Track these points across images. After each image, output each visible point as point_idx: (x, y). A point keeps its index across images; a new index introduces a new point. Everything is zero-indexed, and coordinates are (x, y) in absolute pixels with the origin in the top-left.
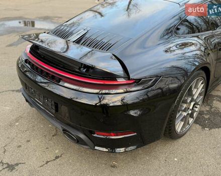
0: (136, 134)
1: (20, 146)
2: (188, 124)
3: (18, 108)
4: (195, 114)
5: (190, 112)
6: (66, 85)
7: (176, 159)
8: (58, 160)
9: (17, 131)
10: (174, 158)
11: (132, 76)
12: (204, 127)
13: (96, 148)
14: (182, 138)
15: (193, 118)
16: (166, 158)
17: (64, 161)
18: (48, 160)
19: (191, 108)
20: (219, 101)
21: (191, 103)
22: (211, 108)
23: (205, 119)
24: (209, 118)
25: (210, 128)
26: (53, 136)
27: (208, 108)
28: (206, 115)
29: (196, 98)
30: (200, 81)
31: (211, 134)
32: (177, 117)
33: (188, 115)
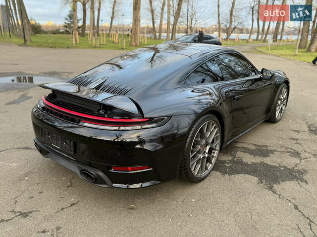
0: (151, 169)
1: (32, 197)
2: (206, 168)
3: (27, 164)
4: (213, 161)
5: (207, 155)
6: (86, 124)
7: (193, 200)
8: (73, 207)
9: (28, 184)
10: (192, 199)
12: (224, 173)
13: (114, 185)
14: (202, 183)
15: (211, 163)
16: (184, 199)
17: (80, 207)
18: (64, 207)
19: (207, 151)
20: (243, 151)
21: (206, 146)
22: (234, 157)
23: (227, 167)
24: (230, 167)
25: (230, 174)
26: (68, 187)
27: (230, 158)
28: (228, 163)
29: (211, 141)
30: (213, 125)
31: (230, 179)
32: (191, 157)
33: (204, 158)
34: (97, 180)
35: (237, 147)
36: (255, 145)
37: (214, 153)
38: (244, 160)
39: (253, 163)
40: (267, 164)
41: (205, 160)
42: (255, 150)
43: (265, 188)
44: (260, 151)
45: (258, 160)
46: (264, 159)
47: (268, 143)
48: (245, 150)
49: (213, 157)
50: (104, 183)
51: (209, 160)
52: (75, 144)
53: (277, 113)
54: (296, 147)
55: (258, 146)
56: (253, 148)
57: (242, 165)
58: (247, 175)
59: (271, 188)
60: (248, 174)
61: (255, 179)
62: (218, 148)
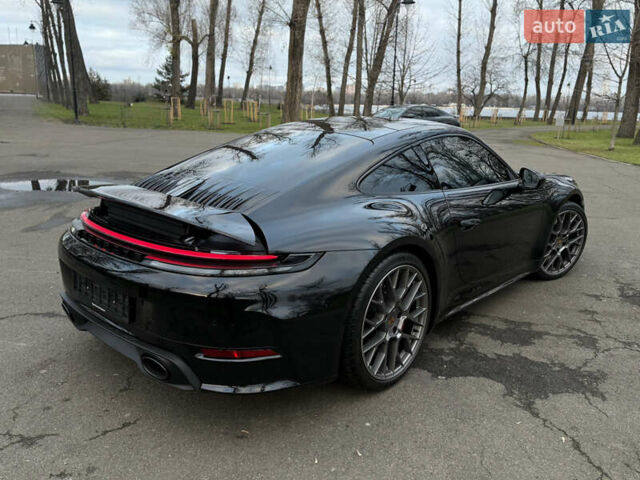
0: (279, 356)
1: (48, 408)
2: (399, 362)
3: (48, 344)
4: (414, 347)
5: (399, 336)
6: (154, 264)
7: (368, 424)
8: (127, 429)
9: (43, 383)
10: (365, 422)
11: (271, 247)
12: (436, 374)
13: (205, 386)
14: (389, 392)
15: (410, 352)
17: (140, 430)
18: (108, 429)
19: (400, 327)
20: (480, 333)
21: (399, 317)
22: (462, 344)
23: (443, 362)
24: (451, 362)
25: (449, 376)
26: (121, 391)
27: (453, 345)
28: (448, 355)
29: (407, 307)
30: (411, 274)
31: (448, 385)
32: (363, 337)
33: (393, 339)
34: (172, 376)
35: (468, 323)
36: (506, 321)
37: (416, 331)
38: (480, 350)
39: (499, 356)
40: (526, 358)
41: (396, 345)
42: (505, 331)
43: (517, 406)
44: (515, 333)
45: (508, 350)
46: (523, 348)
47: (534, 318)
48: (485, 330)
49: (413, 340)
50: (185, 381)
51: (404, 346)
52: (133, 302)
54: (590, 328)
55: (512, 322)
56: (502, 326)
57: (476, 359)
58: (482, 379)
59: (529, 407)
60: (484, 376)
61: (499, 387)
62: (423, 322)
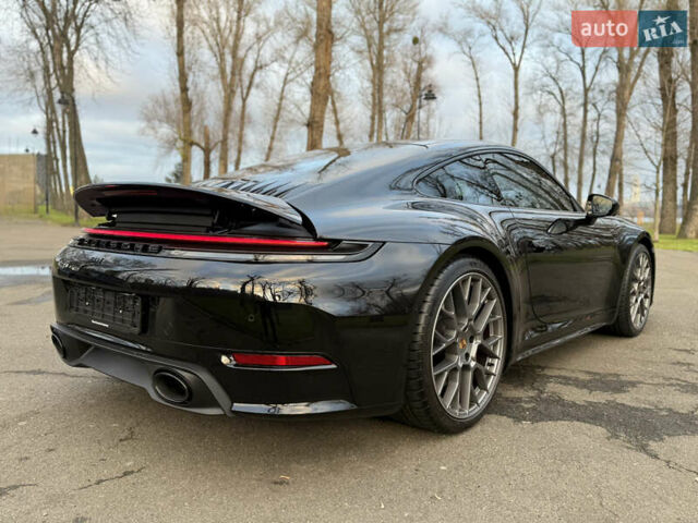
0: (333, 366)
1: (27, 458)
4: (491, 383)
5: (473, 364)
7: (443, 468)
10: (440, 465)
11: (320, 232)
12: (518, 419)
13: (238, 406)
15: (486, 389)
16: (420, 466)
17: (146, 478)
18: (103, 478)
19: (473, 353)
20: (561, 383)
21: (471, 342)
22: (542, 392)
23: (524, 410)
24: (534, 409)
25: (534, 420)
26: (121, 440)
27: (532, 393)
28: (526, 402)
29: (481, 328)
30: (484, 288)
31: (534, 429)
32: (433, 354)
33: (466, 367)
35: (545, 375)
36: (588, 373)
37: (491, 365)
38: (566, 397)
39: (590, 403)
40: (623, 405)
41: (470, 376)
42: (590, 381)
43: (628, 448)
44: (603, 383)
45: (600, 397)
46: (616, 396)
47: (619, 369)
48: (566, 381)
49: (489, 374)
51: (478, 380)
53: (633, 311)
54: (690, 377)
55: (595, 374)
56: (582, 377)
57: (563, 406)
58: (576, 423)
59: (643, 448)
60: (578, 420)
61: (600, 431)
62: (499, 353)
